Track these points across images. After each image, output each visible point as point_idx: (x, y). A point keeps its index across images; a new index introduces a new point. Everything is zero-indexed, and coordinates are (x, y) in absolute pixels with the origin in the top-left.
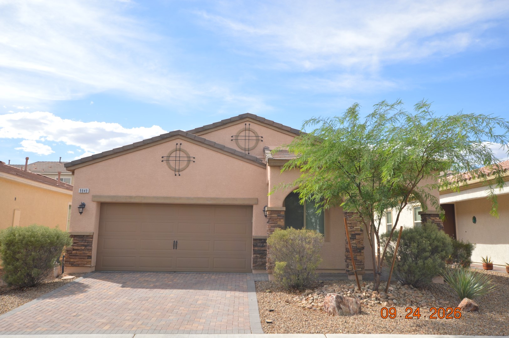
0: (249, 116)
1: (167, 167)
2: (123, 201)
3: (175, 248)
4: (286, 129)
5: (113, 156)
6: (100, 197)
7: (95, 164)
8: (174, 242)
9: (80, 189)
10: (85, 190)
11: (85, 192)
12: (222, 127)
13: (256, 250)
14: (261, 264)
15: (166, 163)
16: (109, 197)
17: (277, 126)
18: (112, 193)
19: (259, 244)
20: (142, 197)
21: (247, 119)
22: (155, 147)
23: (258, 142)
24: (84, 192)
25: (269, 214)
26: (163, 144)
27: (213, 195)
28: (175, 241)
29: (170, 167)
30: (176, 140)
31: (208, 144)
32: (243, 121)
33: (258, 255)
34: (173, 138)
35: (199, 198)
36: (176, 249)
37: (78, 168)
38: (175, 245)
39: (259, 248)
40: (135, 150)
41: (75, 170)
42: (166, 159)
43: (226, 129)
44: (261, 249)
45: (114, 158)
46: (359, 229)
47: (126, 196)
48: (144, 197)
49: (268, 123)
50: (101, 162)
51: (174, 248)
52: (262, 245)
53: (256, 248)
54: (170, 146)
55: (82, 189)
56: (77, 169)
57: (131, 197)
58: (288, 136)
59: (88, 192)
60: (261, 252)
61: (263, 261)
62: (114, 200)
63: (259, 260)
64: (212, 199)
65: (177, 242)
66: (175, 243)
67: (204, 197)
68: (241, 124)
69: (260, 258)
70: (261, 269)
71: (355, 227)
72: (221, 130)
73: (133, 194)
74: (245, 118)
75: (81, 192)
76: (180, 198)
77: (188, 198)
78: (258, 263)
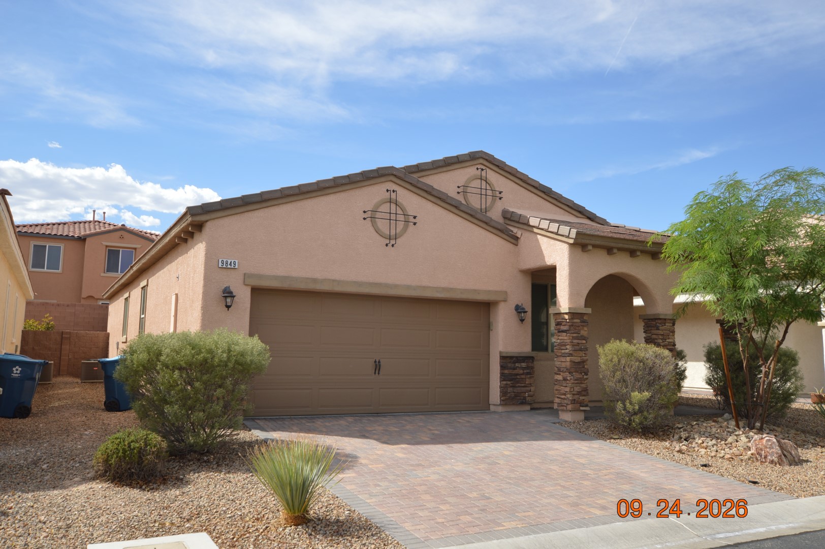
0: (484, 156)
1: (372, 229)
2: (302, 286)
3: (377, 372)
4: (533, 184)
5: (280, 201)
6: (260, 277)
7: (246, 214)
8: (375, 362)
9: (220, 261)
10: (231, 263)
11: (232, 267)
12: (445, 169)
13: (506, 375)
14: (513, 396)
15: (370, 223)
16: (276, 278)
17: (522, 177)
18: (281, 272)
19: (509, 365)
20: (334, 281)
21: (481, 161)
22: (352, 193)
23: (495, 200)
24: (229, 266)
25: (570, 318)
26: (365, 187)
27: (444, 284)
28: (377, 361)
29: (377, 231)
30: (386, 183)
31: (438, 196)
32: (475, 162)
33: (509, 382)
34: (383, 179)
35: (425, 288)
36: (379, 373)
37: (214, 219)
38: (377, 367)
39: (511, 371)
40: (319, 193)
41: (207, 221)
42: (371, 216)
43: (449, 173)
44: (513, 373)
45: (281, 206)
46: (671, 342)
47: (308, 278)
48: (339, 282)
49: (510, 171)
50: (258, 211)
51: (375, 373)
52: (513, 365)
53: (506, 371)
54: (377, 193)
55: (225, 260)
56: (213, 221)
57: (315, 280)
58: (533, 195)
59: (236, 267)
60: (513, 377)
61: (516, 391)
62: (286, 285)
63: (510, 390)
64: (445, 289)
65: (379, 362)
66: (377, 363)
67: (431, 286)
68: (471, 167)
69: (511, 387)
70: (513, 404)
71: (667, 340)
72: (442, 174)
73: (318, 276)
74: (478, 158)
75: (224, 266)
76: (396, 286)
77: (409, 287)
78: (509, 395)
